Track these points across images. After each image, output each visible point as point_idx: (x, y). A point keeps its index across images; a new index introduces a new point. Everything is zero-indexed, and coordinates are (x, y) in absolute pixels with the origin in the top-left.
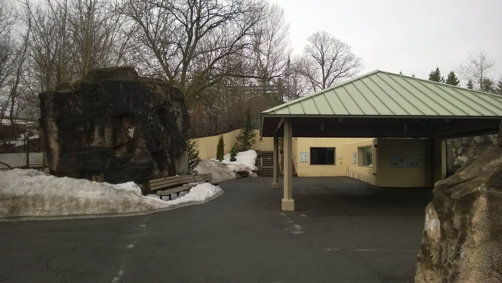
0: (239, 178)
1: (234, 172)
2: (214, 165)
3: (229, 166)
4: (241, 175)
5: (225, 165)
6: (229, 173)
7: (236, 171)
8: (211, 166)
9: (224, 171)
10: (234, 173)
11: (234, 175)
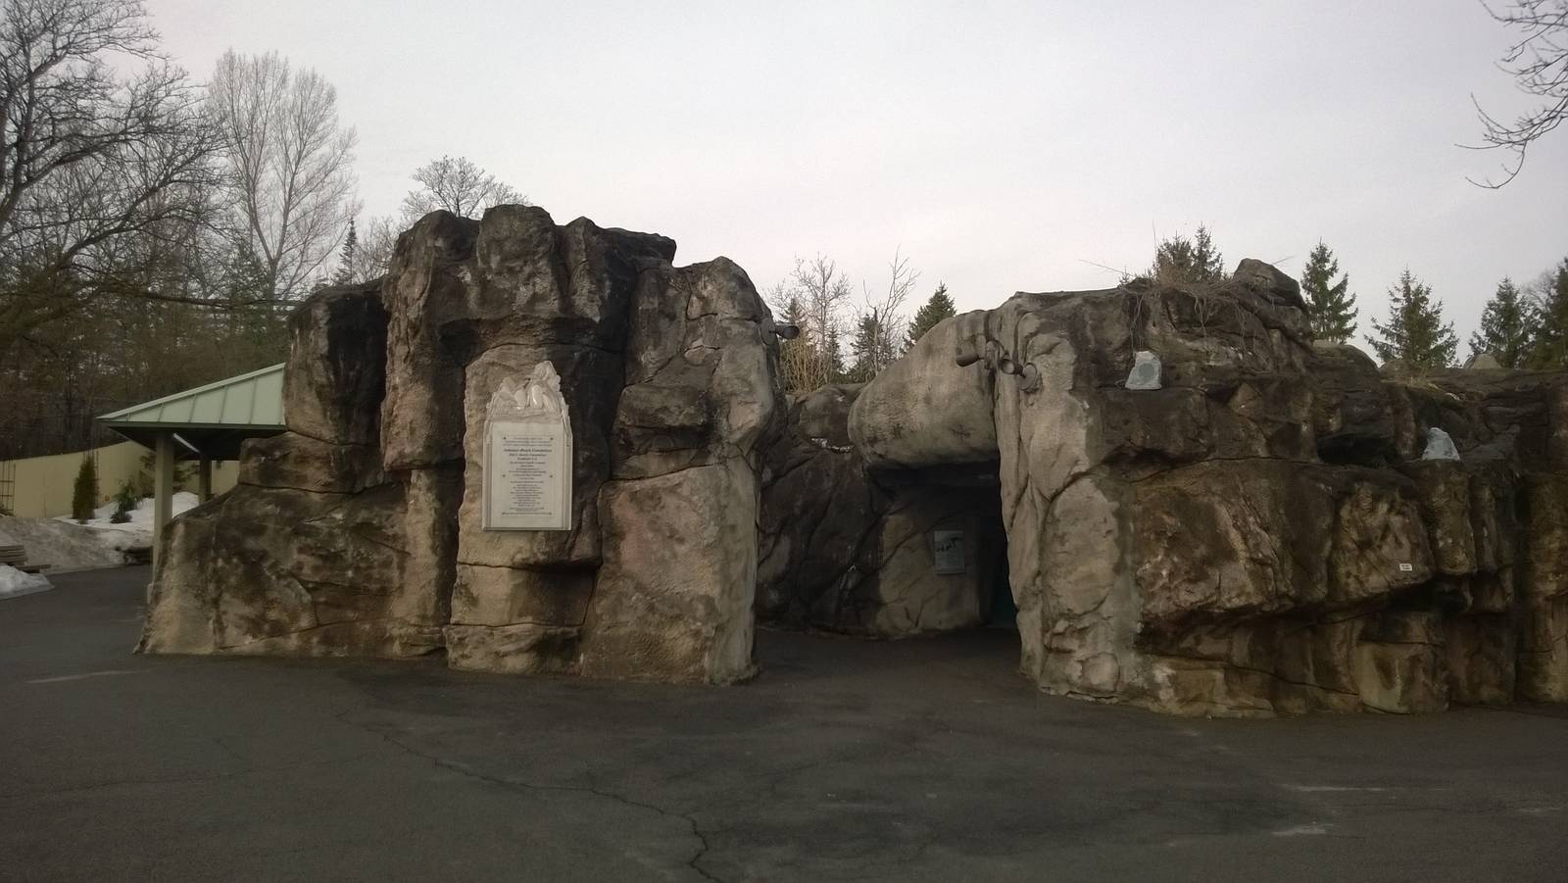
0: (132, 565)
1: (118, 549)
2: (57, 532)
3: (103, 536)
4: (137, 557)
5: (92, 532)
6: (100, 554)
7: (124, 549)
8: (47, 535)
9: (86, 549)
10: (116, 553)
11: (116, 559)
